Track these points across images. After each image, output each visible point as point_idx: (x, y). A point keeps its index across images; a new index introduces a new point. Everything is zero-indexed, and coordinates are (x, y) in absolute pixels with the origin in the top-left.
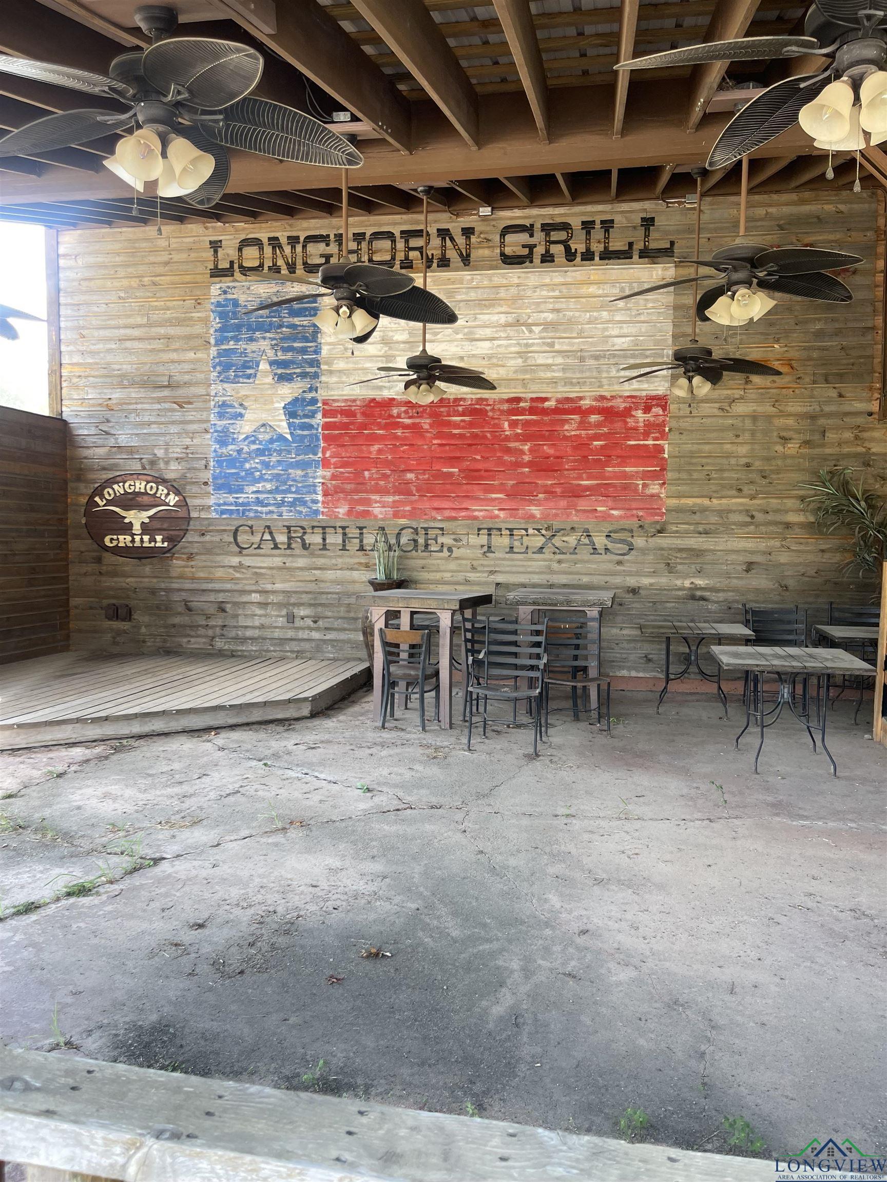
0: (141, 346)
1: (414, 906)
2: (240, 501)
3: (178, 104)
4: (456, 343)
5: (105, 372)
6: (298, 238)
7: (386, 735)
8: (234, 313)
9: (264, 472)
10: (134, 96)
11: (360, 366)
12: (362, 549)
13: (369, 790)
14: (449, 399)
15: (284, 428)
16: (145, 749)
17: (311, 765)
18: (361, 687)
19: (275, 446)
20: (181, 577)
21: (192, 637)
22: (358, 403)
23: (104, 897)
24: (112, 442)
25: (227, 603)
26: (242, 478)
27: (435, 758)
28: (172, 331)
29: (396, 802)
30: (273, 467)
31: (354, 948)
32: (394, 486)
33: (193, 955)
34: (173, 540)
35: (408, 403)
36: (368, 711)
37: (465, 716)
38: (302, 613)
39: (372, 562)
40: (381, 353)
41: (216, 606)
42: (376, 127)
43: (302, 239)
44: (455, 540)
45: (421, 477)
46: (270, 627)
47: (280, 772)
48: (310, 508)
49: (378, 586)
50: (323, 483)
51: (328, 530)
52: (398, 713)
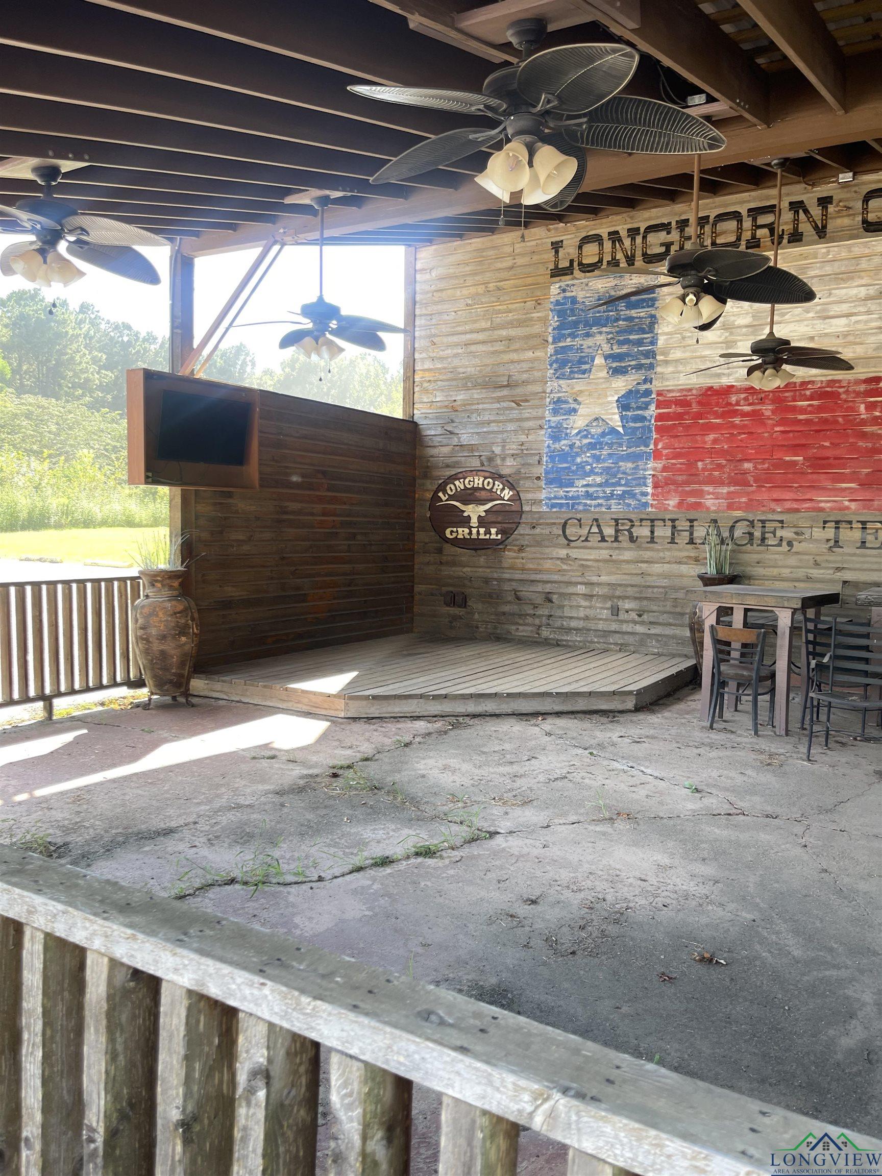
0: (484, 349)
1: (750, 917)
2: (570, 494)
3: (547, 113)
4: (805, 323)
5: (450, 376)
6: (638, 229)
7: (714, 736)
8: (572, 310)
9: (594, 465)
10: (505, 111)
11: (698, 354)
12: (691, 542)
13: (697, 791)
14: (795, 383)
15: (616, 421)
16: (479, 727)
17: (636, 759)
18: (687, 685)
19: (607, 439)
20: (512, 568)
21: (521, 625)
22: (694, 392)
23: (447, 861)
24: (455, 441)
25: (554, 593)
26: (573, 472)
27: (769, 764)
28: (512, 332)
29: (727, 806)
30: (604, 461)
31: (685, 949)
32: (729, 477)
33: (527, 929)
34: (506, 533)
35: (750, 390)
36: (694, 710)
37: (803, 723)
38: (627, 606)
39: (702, 556)
40: (721, 340)
41: (544, 596)
42: (733, 105)
43: (642, 230)
44: (797, 533)
45: (759, 467)
46: (595, 619)
47: (605, 763)
48: (639, 501)
49: (707, 581)
50: (653, 475)
51: (656, 523)
52: (727, 715)
